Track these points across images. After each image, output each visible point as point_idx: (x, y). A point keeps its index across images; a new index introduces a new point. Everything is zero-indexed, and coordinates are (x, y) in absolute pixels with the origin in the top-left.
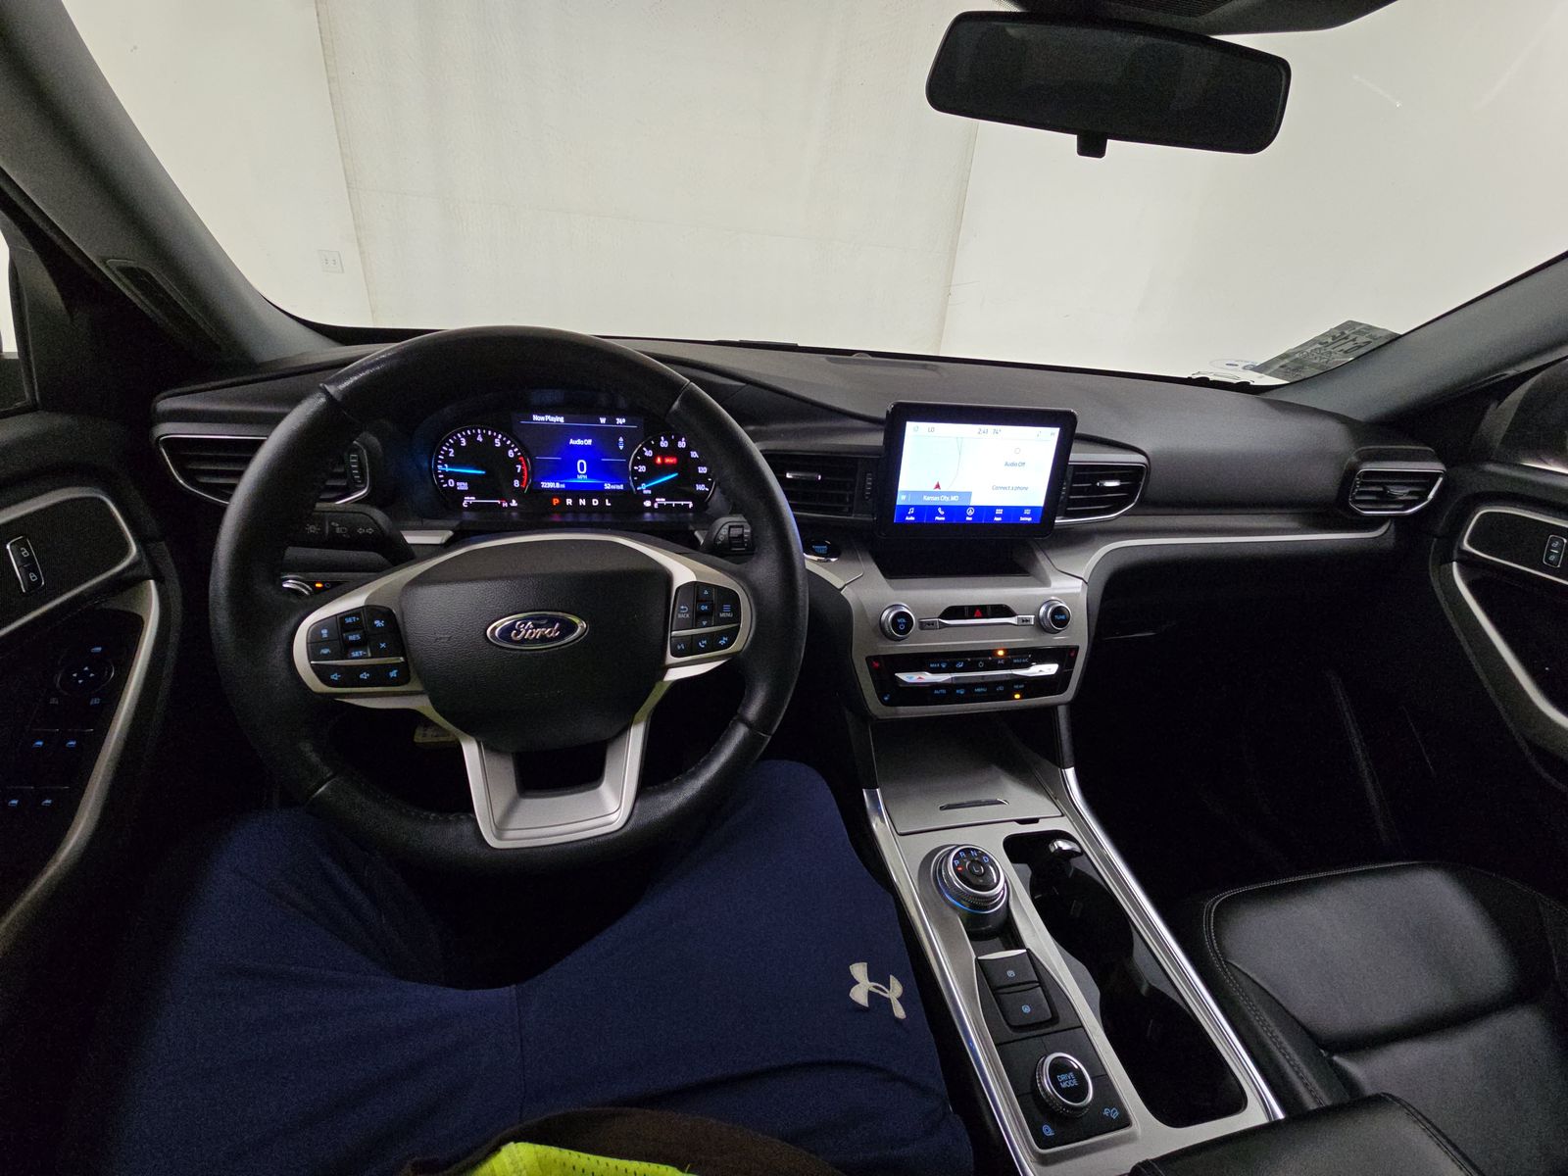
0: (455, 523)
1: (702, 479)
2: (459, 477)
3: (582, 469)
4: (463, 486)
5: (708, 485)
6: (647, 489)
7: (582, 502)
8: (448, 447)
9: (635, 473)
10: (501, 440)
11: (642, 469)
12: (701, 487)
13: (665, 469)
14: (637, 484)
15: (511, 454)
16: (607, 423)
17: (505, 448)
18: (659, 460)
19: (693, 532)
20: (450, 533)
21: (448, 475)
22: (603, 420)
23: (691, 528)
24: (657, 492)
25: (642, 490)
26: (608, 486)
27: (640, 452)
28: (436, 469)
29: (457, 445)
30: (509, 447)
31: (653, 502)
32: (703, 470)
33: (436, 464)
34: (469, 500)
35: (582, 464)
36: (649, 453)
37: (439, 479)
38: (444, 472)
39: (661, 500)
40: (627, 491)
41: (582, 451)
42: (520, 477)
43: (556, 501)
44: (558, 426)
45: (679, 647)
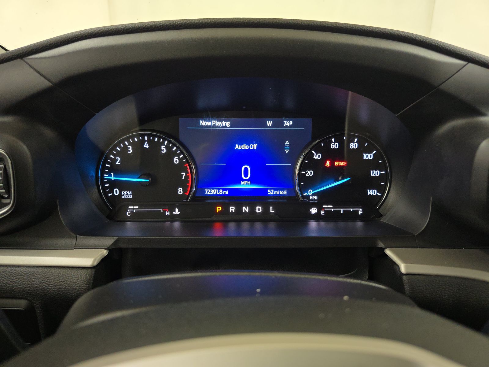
0: (109, 241)
1: (374, 183)
2: (123, 186)
3: (246, 175)
4: (127, 195)
5: (381, 190)
6: (314, 195)
7: (246, 209)
8: (115, 155)
9: (302, 177)
10: (167, 147)
11: (310, 173)
12: (372, 192)
13: (336, 173)
14: (303, 189)
15: (176, 160)
16: (273, 125)
17: (170, 154)
18: (328, 164)
19: (383, 249)
20: (105, 252)
21: (114, 184)
22: (269, 123)
23: (381, 245)
24: (324, 198)
25: (309, 196)
26: (271, 192)
27: (309, 156)
28: (102, 177)
29: (123, 153)
30: (175, 154)
31: (320, 209)
32: (375, 173)
33: (103, 173)
34: (133, 208)
35: (246, 169)
36: (317, 156)
37: (104, 188)
38: (110, 181)
39: (329, 207)
40: (292, 199)
41: (246, 156)
42: (184, 184)
43: (219, 209)
44: (224, 130)
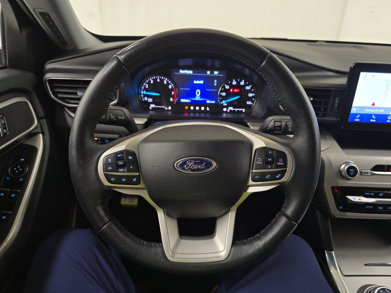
0: (148, 116)
1: (250, 99)
2: (149, 96)
3: (198, 94)
4: (150, 100)
5: (253, 102)
6: (225, 103)
7: (197, 108)
8: (146, 84)
9: (221, 96)
10: (167, 81)
11: (224, 94)
12: (249, 103)
13: (235, 94)
14: (221, 101)
15: (170, 87)
16: (210, 73)
17: (168, 84)
18: (231, 90)
19: (247, 123)
20: (146, 120)
21: (145, 95)
22: (209, 72)
23: (246, 121)
24: (230, 104)
25: (223, 104)
26: (208, 102)
27: (224, 87)
28: (141, 93)
29: (149, 83)
30: (170, 84)
31: (227, 109)
32: (250, 95)
33: (141, 90)
34: (152, 106)
35: (198, 92)
36: (227, 87)
37: (141, 97)
38: (143, 94)
39: (231, 108)
40: (216, 104)
41: (199, 86)
42: (173, 97)
43: (187, 107)
44: (189, 75)
45: (256, 177)
